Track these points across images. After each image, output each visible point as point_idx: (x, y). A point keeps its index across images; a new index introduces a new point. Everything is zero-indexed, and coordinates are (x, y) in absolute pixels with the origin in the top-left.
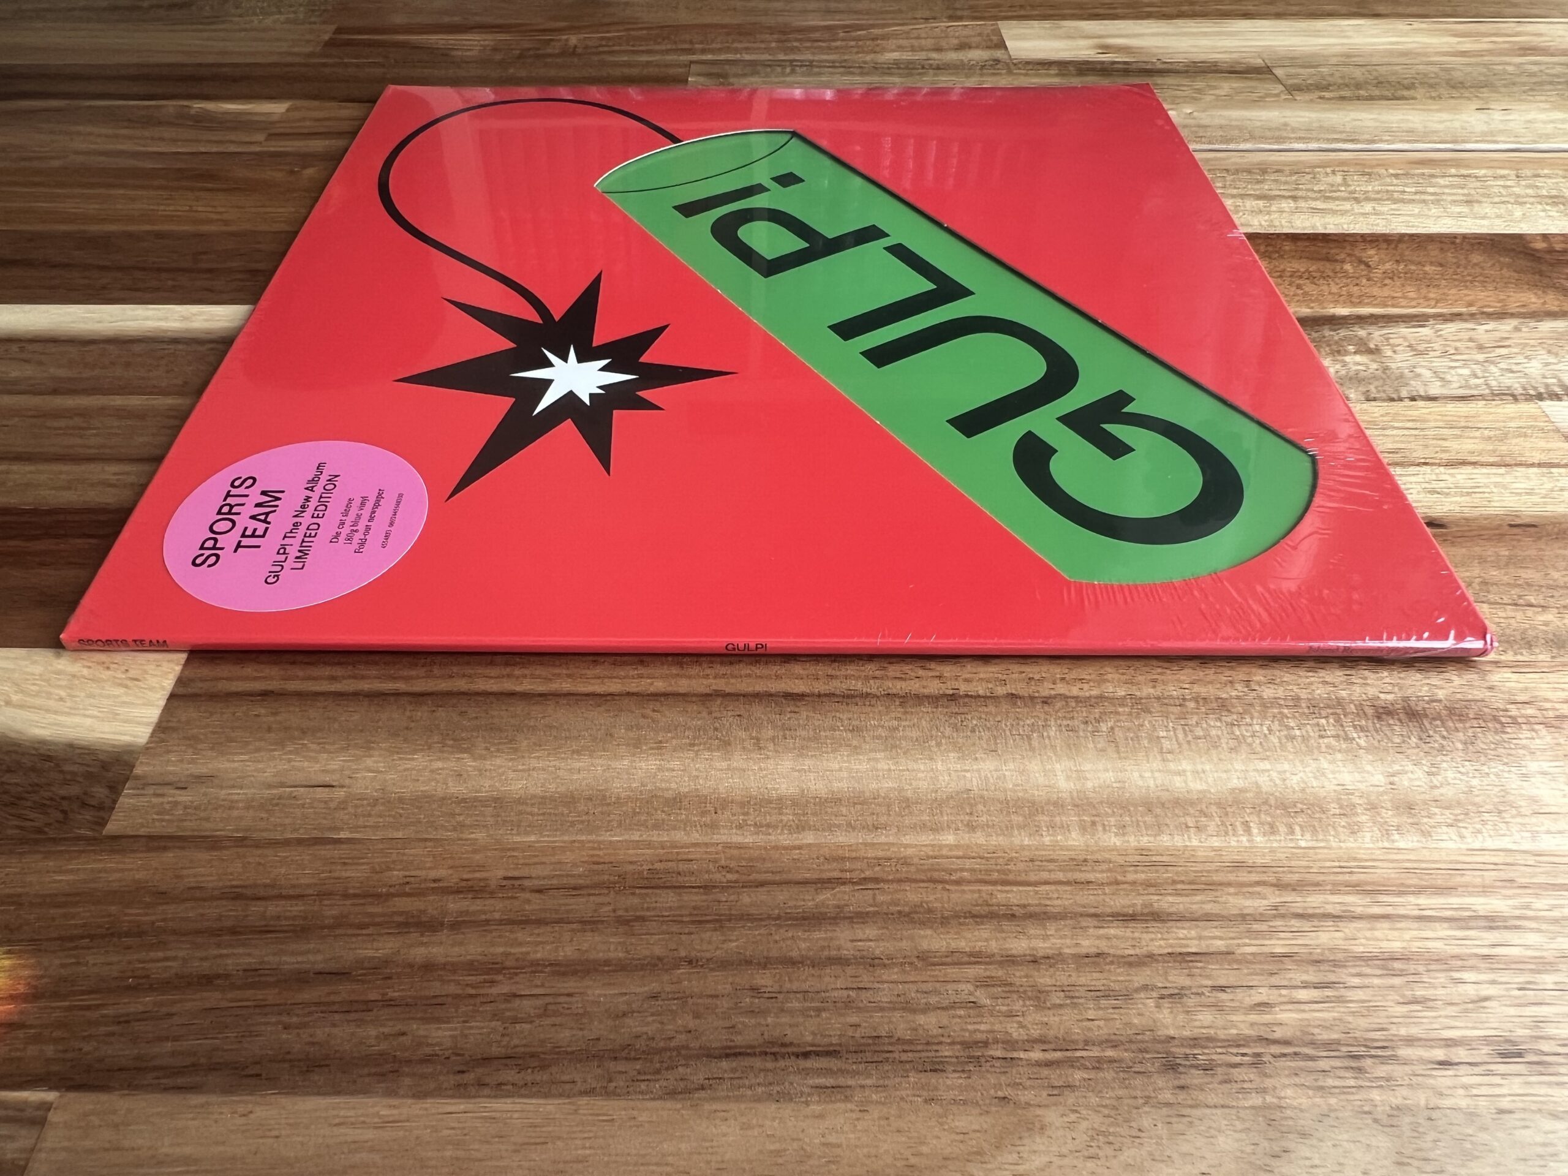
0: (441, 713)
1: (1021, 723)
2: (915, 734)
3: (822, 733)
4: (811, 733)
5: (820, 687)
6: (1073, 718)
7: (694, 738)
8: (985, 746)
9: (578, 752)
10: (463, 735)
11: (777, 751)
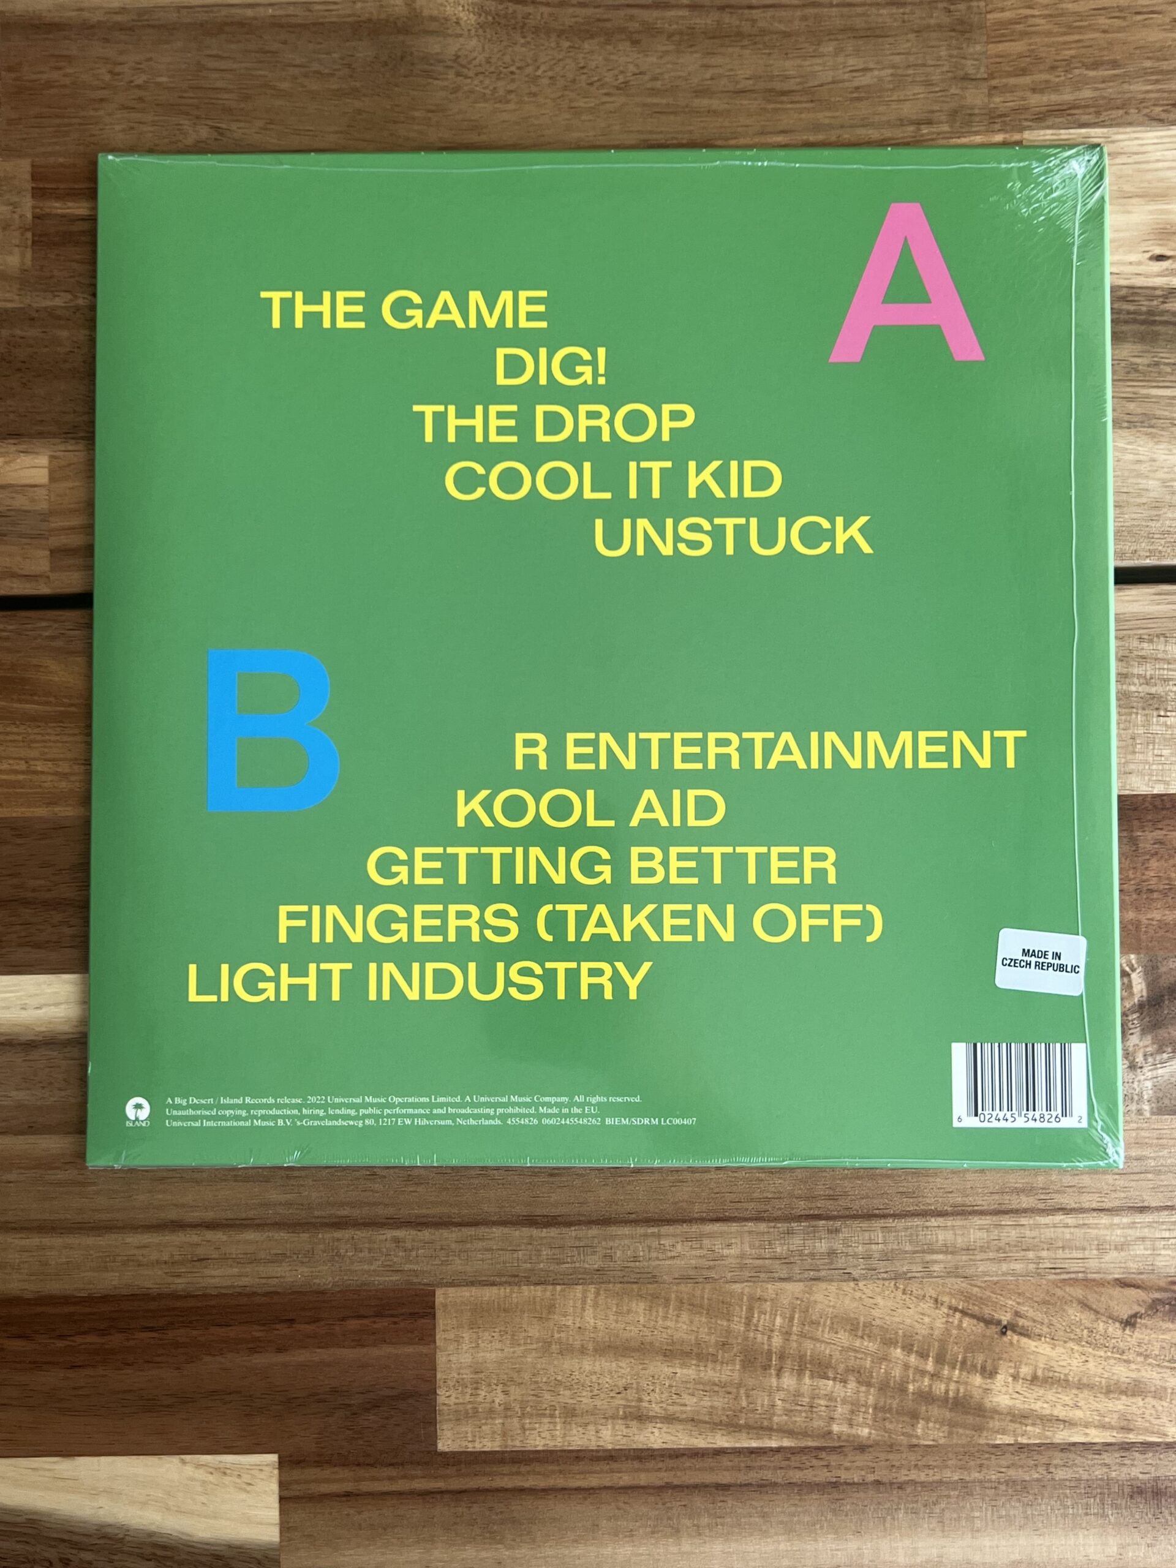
0: (476, 1509)
1: (881, 1507)
2: (807, 1519)
3: (742, 1520)
4: (734, 1519)
5: (742, 1478)
6: (917, 1502)
7: (655, 1526)
8: (853, 1528)
9: (576, 1541)
10: (495, 1528)
11: (711, 1537)
